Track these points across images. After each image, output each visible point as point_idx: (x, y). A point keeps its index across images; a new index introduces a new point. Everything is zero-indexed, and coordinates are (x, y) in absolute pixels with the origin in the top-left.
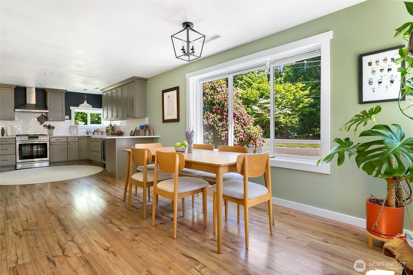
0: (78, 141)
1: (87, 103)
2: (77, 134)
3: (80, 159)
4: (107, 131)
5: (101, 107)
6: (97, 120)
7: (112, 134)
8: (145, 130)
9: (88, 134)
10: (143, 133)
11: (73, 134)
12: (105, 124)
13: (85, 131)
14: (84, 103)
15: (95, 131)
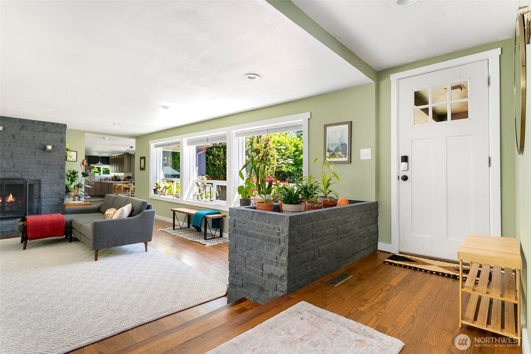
0: (95, 185)
1: (101, 163)
2: (94, 180)
3: (96, 195)
4: (112, 179)
5: (109, 164)
6: (107, 172)
7: (115, 181)
8: (128, 179)
9: (101, 180)
10: (127, 180)
11: (92, 180)
12: (112, 174)
13: (99, 178)
14: (98, 162)
15: (105, 179)
